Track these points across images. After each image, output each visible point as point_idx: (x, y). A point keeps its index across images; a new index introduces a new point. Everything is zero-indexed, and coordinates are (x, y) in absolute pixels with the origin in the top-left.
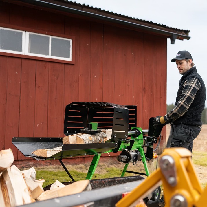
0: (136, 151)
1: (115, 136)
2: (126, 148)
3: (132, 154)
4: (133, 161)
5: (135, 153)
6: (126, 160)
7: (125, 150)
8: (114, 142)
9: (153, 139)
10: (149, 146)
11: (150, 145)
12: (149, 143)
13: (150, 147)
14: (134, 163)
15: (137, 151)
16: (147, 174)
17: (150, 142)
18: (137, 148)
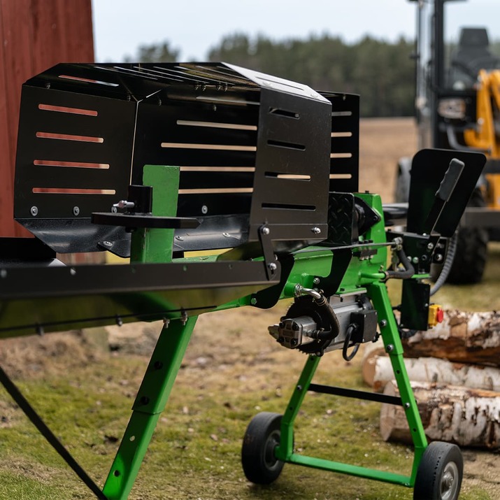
0: (356, 296)
1: (267, 230)
2: (314, 286)
3: (342, 310)
4: (346, 342)
5: (353, 308)
6: (311, 340)
7: (310, 296)
8: (262, 259)
9: (431, 245)
10: (414, 276)
11: (416, 273)
12: (412, 263)
13: (415, 279)
14: (349, 353)
15: (359, 300)
16: (403, 400)
17: (416, 258)
18: (363, 286)
